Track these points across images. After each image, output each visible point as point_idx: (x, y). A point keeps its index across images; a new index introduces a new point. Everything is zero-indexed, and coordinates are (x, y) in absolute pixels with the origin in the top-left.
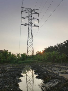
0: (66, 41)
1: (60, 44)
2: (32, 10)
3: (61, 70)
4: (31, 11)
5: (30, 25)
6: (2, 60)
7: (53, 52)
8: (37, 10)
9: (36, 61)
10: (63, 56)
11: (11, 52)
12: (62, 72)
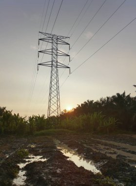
0: (116, 95)
1: (106, 99)
2: (58, 37)
3: (108, 149)
4: (55, 39)
5: (54, 65)
6: (3, 129)
7: (95, 115)
8: (66, 38)
9: (65, 130)
10: (111, 122)
11: (18, 114)
12: (109, 151)
